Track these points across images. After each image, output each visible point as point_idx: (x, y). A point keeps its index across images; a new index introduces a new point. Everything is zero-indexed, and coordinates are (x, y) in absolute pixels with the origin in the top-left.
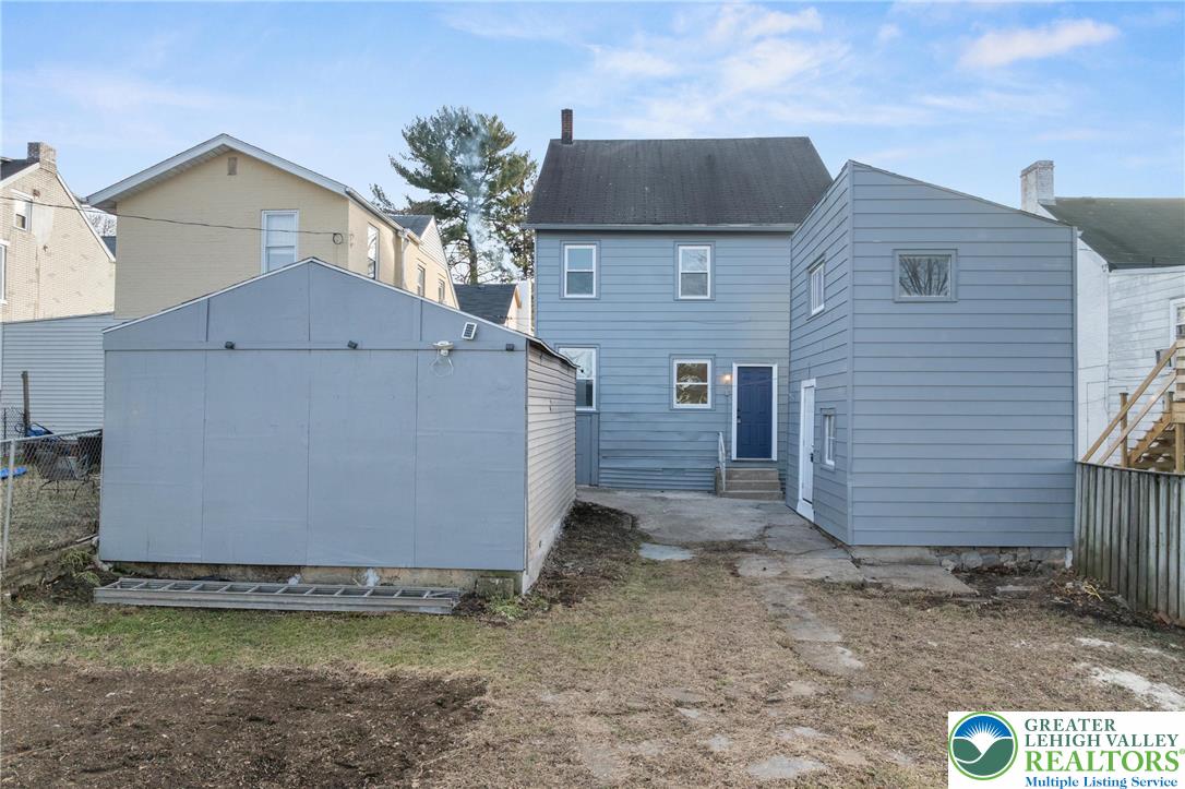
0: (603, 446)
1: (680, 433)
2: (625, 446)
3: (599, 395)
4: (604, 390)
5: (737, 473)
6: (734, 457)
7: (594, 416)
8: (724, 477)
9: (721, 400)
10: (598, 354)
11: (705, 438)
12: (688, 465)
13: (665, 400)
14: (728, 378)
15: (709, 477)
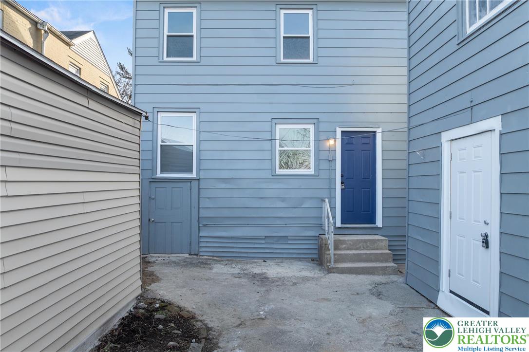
0: (203, 213)
1: (283, 199)
2: (226, 213)
3: (199, 160)
4: (205, 155)
5: (343, 242)
6: (338, 224)
7: (193, 182)
8: (332, 248)
9: (324, 165)
10: (199, 118)
11: (307, 205)
12: (290, 232)
13: (267, 165)
14: (331, 142)
15: (312, 245)
